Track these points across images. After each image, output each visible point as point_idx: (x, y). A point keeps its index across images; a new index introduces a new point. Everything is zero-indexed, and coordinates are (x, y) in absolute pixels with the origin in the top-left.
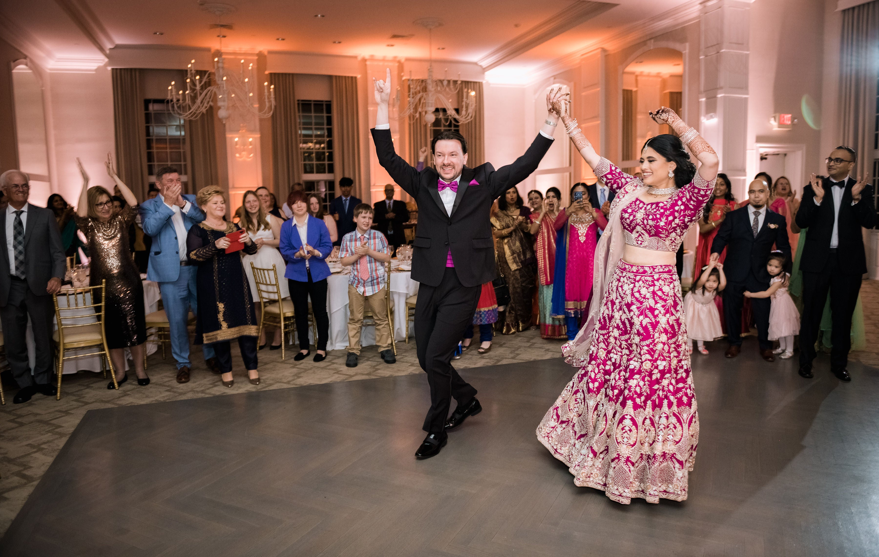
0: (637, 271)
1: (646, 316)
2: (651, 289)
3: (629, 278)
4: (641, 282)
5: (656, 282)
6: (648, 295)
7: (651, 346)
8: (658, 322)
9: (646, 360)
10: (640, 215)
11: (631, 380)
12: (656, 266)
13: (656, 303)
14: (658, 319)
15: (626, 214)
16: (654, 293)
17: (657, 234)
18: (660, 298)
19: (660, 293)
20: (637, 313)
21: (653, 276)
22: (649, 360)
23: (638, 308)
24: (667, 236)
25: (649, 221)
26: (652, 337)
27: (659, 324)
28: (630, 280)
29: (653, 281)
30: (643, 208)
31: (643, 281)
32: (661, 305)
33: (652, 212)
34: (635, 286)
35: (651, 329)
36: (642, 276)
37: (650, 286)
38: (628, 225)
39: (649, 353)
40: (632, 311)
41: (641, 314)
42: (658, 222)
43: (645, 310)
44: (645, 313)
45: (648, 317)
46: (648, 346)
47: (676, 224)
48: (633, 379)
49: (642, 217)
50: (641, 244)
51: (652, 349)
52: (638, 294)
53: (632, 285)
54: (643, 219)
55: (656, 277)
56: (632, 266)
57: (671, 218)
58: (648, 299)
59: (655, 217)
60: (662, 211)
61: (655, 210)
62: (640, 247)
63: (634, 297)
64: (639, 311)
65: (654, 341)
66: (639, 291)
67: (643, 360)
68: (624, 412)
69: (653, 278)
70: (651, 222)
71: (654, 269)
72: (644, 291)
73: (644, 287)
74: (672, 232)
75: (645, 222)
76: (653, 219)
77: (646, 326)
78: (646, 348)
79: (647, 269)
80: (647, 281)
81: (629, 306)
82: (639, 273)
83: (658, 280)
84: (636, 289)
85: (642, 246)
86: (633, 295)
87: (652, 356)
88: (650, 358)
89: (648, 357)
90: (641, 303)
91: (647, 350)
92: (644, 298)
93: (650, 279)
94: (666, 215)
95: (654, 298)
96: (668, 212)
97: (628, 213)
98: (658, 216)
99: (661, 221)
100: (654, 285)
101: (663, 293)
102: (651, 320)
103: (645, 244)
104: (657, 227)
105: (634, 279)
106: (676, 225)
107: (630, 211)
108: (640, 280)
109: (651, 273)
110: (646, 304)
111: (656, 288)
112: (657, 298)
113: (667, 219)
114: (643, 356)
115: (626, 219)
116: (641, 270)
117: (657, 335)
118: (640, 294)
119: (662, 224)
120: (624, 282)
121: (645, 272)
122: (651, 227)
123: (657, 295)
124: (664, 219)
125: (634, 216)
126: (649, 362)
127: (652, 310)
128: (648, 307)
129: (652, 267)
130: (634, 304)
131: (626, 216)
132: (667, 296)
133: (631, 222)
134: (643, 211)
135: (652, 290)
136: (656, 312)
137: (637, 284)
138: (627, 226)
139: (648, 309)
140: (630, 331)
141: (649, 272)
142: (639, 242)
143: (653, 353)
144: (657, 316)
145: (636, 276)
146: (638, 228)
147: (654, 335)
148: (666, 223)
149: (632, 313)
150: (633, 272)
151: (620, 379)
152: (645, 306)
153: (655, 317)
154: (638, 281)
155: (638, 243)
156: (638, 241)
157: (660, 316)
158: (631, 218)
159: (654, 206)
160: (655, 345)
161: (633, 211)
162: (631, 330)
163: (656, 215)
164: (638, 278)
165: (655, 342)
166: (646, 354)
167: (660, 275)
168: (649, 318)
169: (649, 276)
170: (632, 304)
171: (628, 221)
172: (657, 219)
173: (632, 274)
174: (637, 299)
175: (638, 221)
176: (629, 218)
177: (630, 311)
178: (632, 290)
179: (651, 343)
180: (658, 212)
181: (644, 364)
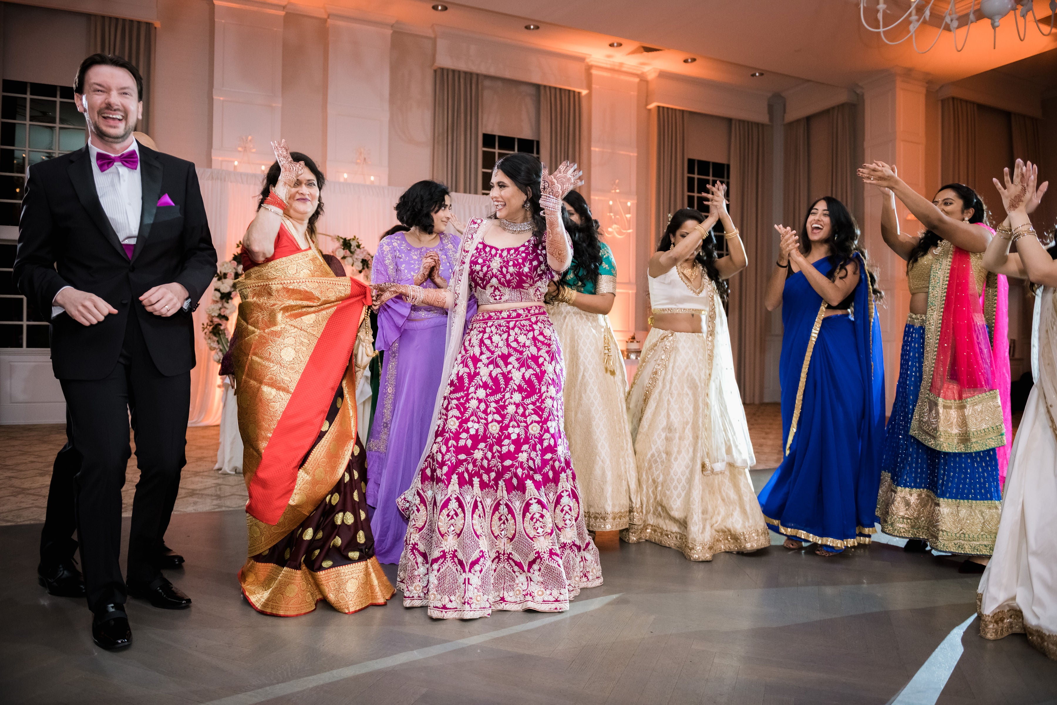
0: (509, 317)
1: (529, 367)
2: (530, 335)
3: (500, 326)
4: (517, 329)
5: (534, 326)
6: (528, 343)
7: (538, 404)
8: (544, 373)
9: (532, 423)
10: (496, 264)
11: (520, 454)
12: (531, 307)
13: (539, 349)
14: (543, 368)
15: (477, 266)
16: (534, 339)
17: (519, 286)
18: (543, 343)
19: (541, 338)
20: (517, 365)
21: (529, 320)
22: (535, 422)
23: (517, 360)
24: (531, 285)
25: (509, 268)
26: (537, 391)
27: (546, 374)
28: (501, 328)
29: (530, 326)
30: (498, 255)
31: (520, 328)
32: (545, 351)
33: (512, 257)
34: (509, 335)
35: (536, 382)
36: (516, 321)
37: (529, 331)
38: (481, 279)
39: (536, 413)
40: (510, 363)
41: (522, 366)
42: (520, 268)
43: (527, 360)
44: (527, 364)
45: (531, 368)
46: (534, 404)
47: (541, 270)
48: (522, 452)
49: (499, 266)
50: (500, 299)
51: (539, 408)
52: (515, 343)
53: (506, 335)
54: (501, 267)
55: (534, 319)
56: (501, 312)
57: (535, 263)
58: (529, 347)
59: (516, 262)
60: (524, 255)
61: (514, 255)
62: (500, 303)
63: (511, 347)
64: (519, 363)
65: (541, 396)
66: (516, 340)
67: (529, 423)
68: (527, 497)
69: (531, 321)
70: (511, 269)
71: (529, 311)
72: (522, 339)
73: (521, 334)
74: (538, 281)
75: (504, 270)
76: (514, 265)
77: (529, 378)
78: (531, 407)
79: (521, 312)
80: (524, 326)
81: (505, 358)
82: (513, 318)
83: (536, 323)
84: (511, 338)
85: (502, 301)
86: (508, 345)
87: (540, 417)
88: (537, 419)
89: (536, 418)
90: (521, 353)
91: (533, 410)
92: (524, 346)
93: (527, 323)
94: (529, 260)
95: (535, 345)
96: (531, 257)
97: (479, 264)
98: (520, 261)
99: (524, 266)
100: (533, 330)
101: (545, 337)
102: (535, 371)
103: (504, 298)
104: (520, 274)
105: (506, 326)
106: (541, 272)
107: (480, 261)
108: (515, 326)
109: (527, 316)
110: (527, 353)
111: (537, 332)
112: (539, 344)
113: (531, 263)
114: (528, 418)
115: (478, 273)
116: (514, 314)
117: (544, 389)
118: (518, 343)
119: (526, 270)
120: (492, 332)
121: (519, 315)
122: (511, 275)
123: (539, 341)
124: (527, 264)
125: (489, 267)
126: (536, 424)
127: (535, 359)
128: (530, 355)
129: (527, 309)
130: (512, 355)
131: (478, 268)
132: (550, 340)
133: (485, 275)
134: (497, 259)
135: (532, 336)
136: (541, 360)
137: (512, 332)
138: (480, 282)
139: (529, 358)
140: (505, 390)
141: (524, 316)
142: (498, 298)
143: (541, 413)
144: (542, 364)
145: (508, 322)
146: (494, 281)
147: (540, 390)
148: (530, 269)
149: (510, 367)
150: (503, 318)
151: (493, 457)
152: (525, 356)
153: (540, 366)
154: (513, 329)
155: (496, 299)
156: (496, 296)
157: (546, 363)
158: (485, 269)
159: (512, 251)
160: (543, 402)
161: (484, 261)
162: (506, 387)
163: (517, 260)
164: (512, 324)
165: (543, 398)
166: (532, 414)
167: (537, 318)
168: (533, 369)
169: (526, 320)
170: (510, 355)
171: (481, 274)
172: (519, 264)
173: (503, 321)
174: (515, 349)
175: (495, 271)
176: (482, 270)
177: (507, 364)
178: (507, 340)
179: (538, 400)
180: (518, 256)
181: (530, 428)
